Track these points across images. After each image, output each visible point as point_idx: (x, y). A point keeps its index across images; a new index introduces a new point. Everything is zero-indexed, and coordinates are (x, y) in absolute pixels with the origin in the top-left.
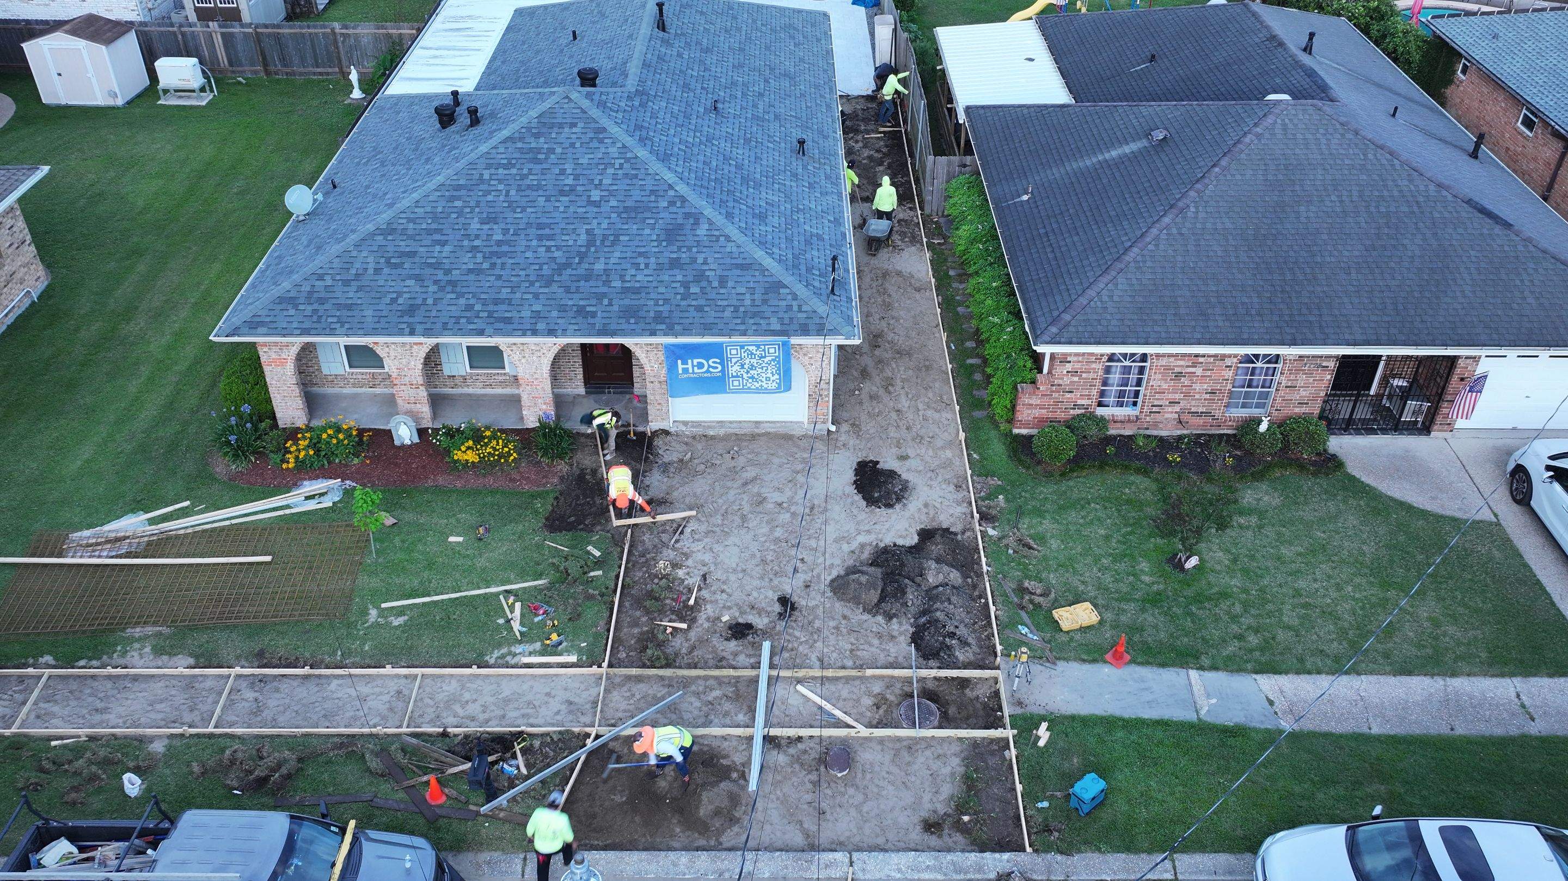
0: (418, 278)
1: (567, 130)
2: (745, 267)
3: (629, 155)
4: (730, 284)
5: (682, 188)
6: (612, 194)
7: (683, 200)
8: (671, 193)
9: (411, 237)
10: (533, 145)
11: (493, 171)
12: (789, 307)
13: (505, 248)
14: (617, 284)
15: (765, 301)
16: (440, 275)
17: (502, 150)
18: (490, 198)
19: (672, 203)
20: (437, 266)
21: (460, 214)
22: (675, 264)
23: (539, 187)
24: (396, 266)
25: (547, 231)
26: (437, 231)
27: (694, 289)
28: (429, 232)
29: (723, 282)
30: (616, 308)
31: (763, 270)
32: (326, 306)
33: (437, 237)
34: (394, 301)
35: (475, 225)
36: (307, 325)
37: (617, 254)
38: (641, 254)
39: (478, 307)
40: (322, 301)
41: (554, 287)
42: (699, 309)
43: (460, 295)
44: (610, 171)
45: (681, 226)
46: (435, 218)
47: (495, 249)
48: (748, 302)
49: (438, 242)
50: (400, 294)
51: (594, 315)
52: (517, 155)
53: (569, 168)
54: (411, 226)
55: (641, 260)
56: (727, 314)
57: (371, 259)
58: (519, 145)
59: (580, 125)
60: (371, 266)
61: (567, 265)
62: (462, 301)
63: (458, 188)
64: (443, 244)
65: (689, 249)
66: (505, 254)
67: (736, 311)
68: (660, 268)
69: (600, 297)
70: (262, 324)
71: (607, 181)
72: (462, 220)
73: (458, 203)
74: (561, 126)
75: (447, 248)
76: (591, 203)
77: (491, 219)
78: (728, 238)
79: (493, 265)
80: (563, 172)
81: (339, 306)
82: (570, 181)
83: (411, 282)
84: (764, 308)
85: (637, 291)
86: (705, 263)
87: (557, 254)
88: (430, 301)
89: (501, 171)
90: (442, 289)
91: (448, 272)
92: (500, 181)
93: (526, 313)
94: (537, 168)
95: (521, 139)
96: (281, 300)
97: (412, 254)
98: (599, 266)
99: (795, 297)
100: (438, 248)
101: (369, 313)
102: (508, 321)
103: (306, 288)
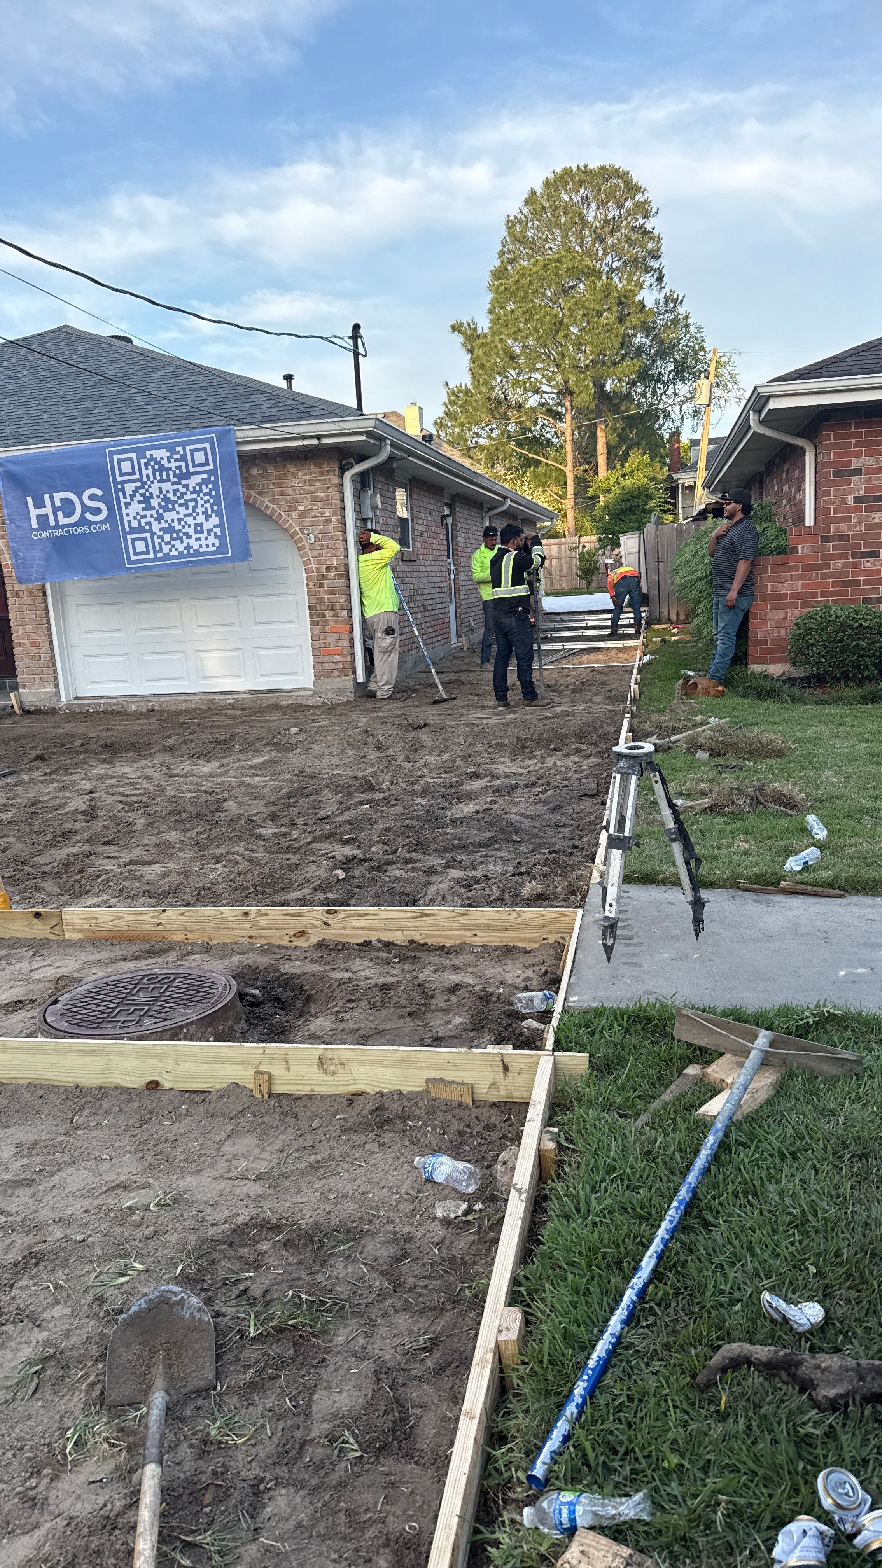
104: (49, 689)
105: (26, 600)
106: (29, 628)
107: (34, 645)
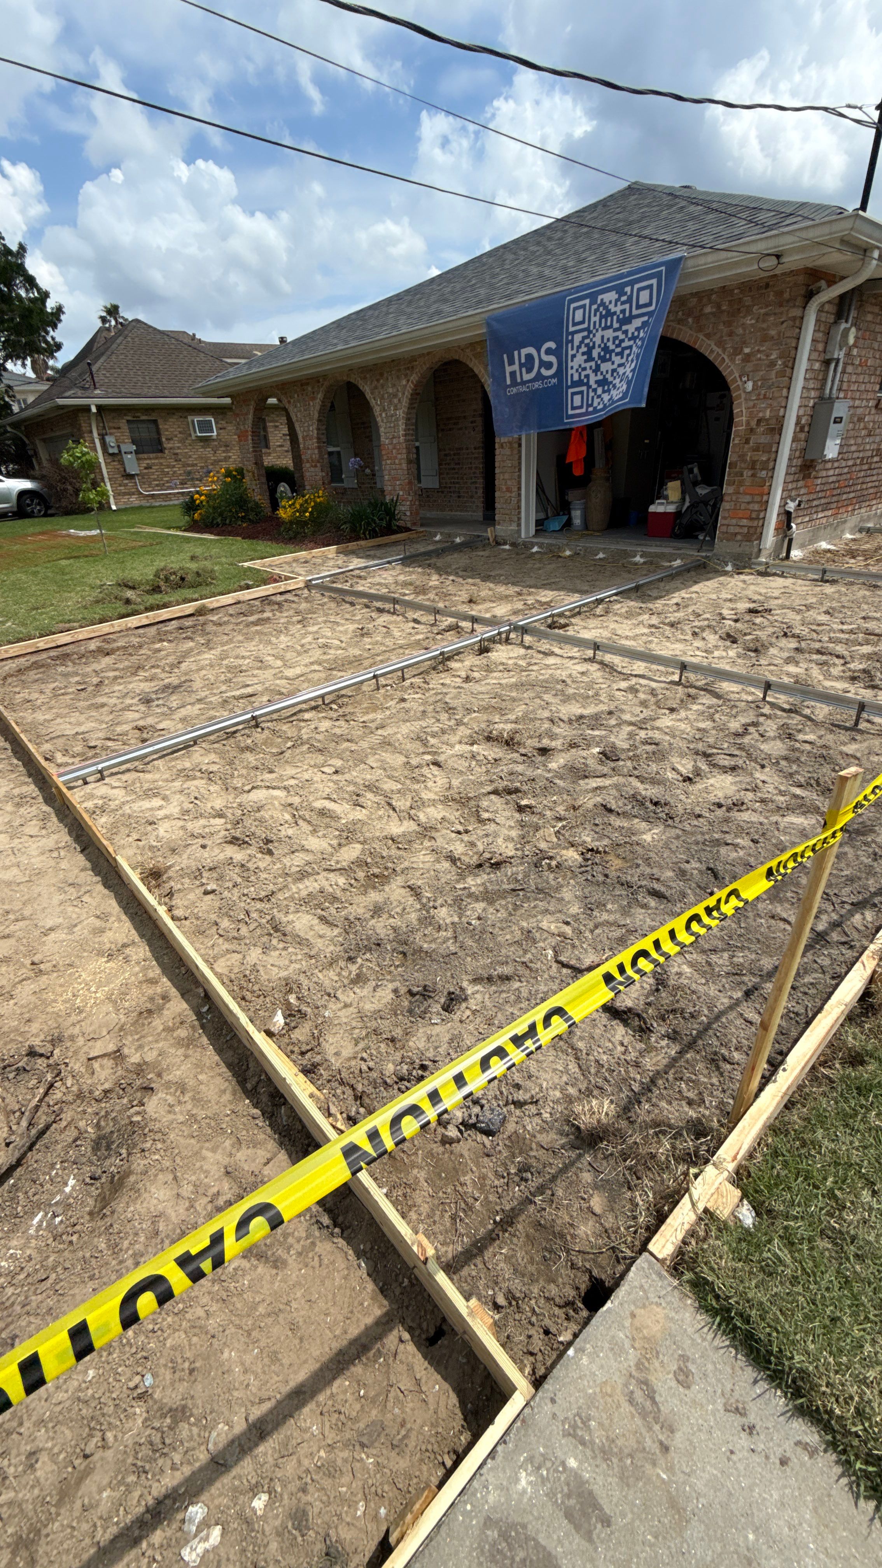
104: (514, 527)
105: (507, 451)
106: (507, 476)
107: (509, 490)
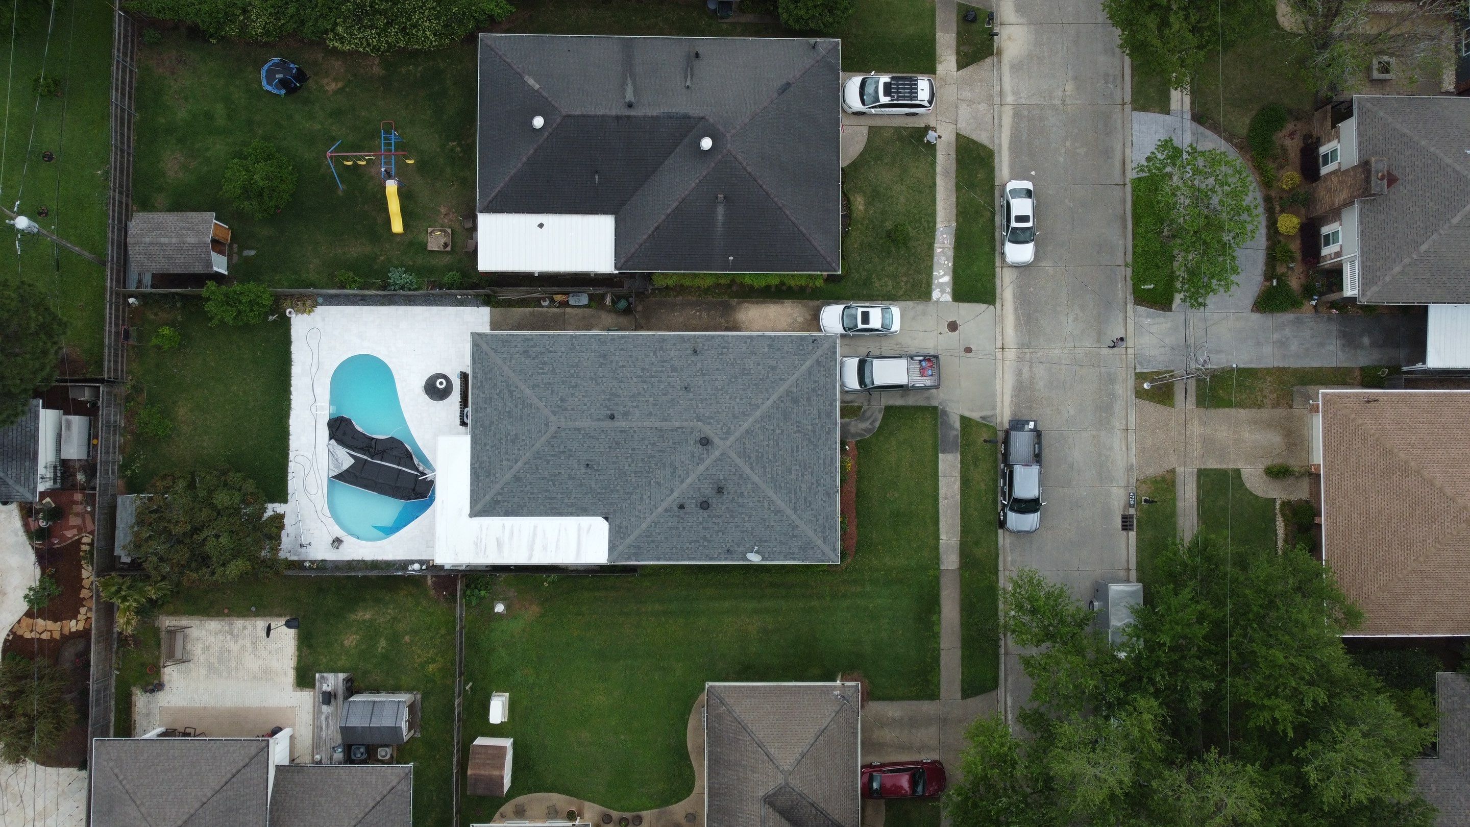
0: (815, 494)
1: (746, 446)
2: (810, 374)
3: (760, 419)
4: (817, 379)
5: (775, 397)
6: (778, 425)
7: (781, 397)
8: (777, 402)
9: (798, 500)
10: (754, 459)
11: (767, 474)
12: (826, 358)
13: (802, 464)
14: (817, 421)
15: (824, 367)
16: (814, 486)
17: (757, 471)
18: (780, 473)
19: (782, 401)
20: (810, 489)
21: (787, 483)
22: (808, 399)
23: (775, 455)
24: (810, 503)
25: (795, 449)
26: (795, 490)
27: (819, 392)
28: (796, 493)
29: (816, 382)
30: (827, 421)
31: (812, 367)
32: (827, 525)
33: (798, 490)
34: (824, 501)
35: (792, 477)
36: (834, 531)
37: (805, 422)
38: (805, 412)
39: (827, 470)
40: (825, 527)
41: (819, 444)
42: (827, 390)
43: (822, 477)
44: (767, 426)
45: (792, 398)
46: (790, 492)
47: (802, 467)
48: (824, 373)
49: (800, 490)
50: (822, 499)
51: (829, 428)
52: (759, 465)
53: (765, 443)
54: (793, 501)
55: (807, 413)
56: (829, 380)
57: (807, 513)
58: (754, 464)
59: (744, 440)
60: (811, 512)
61: (809, 439)
62: (824, 476)
63: (775, 485)
64: (800, 487)
65: (802, 394)
66: (805, 465)
67: (827, 377)
68: (810, 405)
69: (822, 426)
70: (834, 546)
71: (772, 427)
72: (790, 482)
73: (783, 485)
74: (744, 449)
75: (803, 485)
76: (782, 433)
77: (790, 471)
78: (798, 380)
79: (809, 467)
80: (767, 446)
81: (827, 521)
82: (772, 442)
83: (817, 497)
84: (826, 367)
85: (820, 413)
86: (808, 388)
87: (805, 444)
88: (825, 488)
89: (767, 470)
90: (819, 485)
91: (813, 484)
92: (772, 470)
93: (829, 453)
94: (765, 455)
95: (751, 464)
96: (825, 542)
97: (805, 499)
98: (810, 428)
99: (822, 356)
100: (802, 489)
101: (829, 509)
102: (832, 459)
103: (820, 534)
